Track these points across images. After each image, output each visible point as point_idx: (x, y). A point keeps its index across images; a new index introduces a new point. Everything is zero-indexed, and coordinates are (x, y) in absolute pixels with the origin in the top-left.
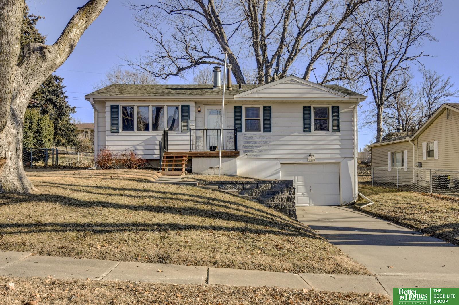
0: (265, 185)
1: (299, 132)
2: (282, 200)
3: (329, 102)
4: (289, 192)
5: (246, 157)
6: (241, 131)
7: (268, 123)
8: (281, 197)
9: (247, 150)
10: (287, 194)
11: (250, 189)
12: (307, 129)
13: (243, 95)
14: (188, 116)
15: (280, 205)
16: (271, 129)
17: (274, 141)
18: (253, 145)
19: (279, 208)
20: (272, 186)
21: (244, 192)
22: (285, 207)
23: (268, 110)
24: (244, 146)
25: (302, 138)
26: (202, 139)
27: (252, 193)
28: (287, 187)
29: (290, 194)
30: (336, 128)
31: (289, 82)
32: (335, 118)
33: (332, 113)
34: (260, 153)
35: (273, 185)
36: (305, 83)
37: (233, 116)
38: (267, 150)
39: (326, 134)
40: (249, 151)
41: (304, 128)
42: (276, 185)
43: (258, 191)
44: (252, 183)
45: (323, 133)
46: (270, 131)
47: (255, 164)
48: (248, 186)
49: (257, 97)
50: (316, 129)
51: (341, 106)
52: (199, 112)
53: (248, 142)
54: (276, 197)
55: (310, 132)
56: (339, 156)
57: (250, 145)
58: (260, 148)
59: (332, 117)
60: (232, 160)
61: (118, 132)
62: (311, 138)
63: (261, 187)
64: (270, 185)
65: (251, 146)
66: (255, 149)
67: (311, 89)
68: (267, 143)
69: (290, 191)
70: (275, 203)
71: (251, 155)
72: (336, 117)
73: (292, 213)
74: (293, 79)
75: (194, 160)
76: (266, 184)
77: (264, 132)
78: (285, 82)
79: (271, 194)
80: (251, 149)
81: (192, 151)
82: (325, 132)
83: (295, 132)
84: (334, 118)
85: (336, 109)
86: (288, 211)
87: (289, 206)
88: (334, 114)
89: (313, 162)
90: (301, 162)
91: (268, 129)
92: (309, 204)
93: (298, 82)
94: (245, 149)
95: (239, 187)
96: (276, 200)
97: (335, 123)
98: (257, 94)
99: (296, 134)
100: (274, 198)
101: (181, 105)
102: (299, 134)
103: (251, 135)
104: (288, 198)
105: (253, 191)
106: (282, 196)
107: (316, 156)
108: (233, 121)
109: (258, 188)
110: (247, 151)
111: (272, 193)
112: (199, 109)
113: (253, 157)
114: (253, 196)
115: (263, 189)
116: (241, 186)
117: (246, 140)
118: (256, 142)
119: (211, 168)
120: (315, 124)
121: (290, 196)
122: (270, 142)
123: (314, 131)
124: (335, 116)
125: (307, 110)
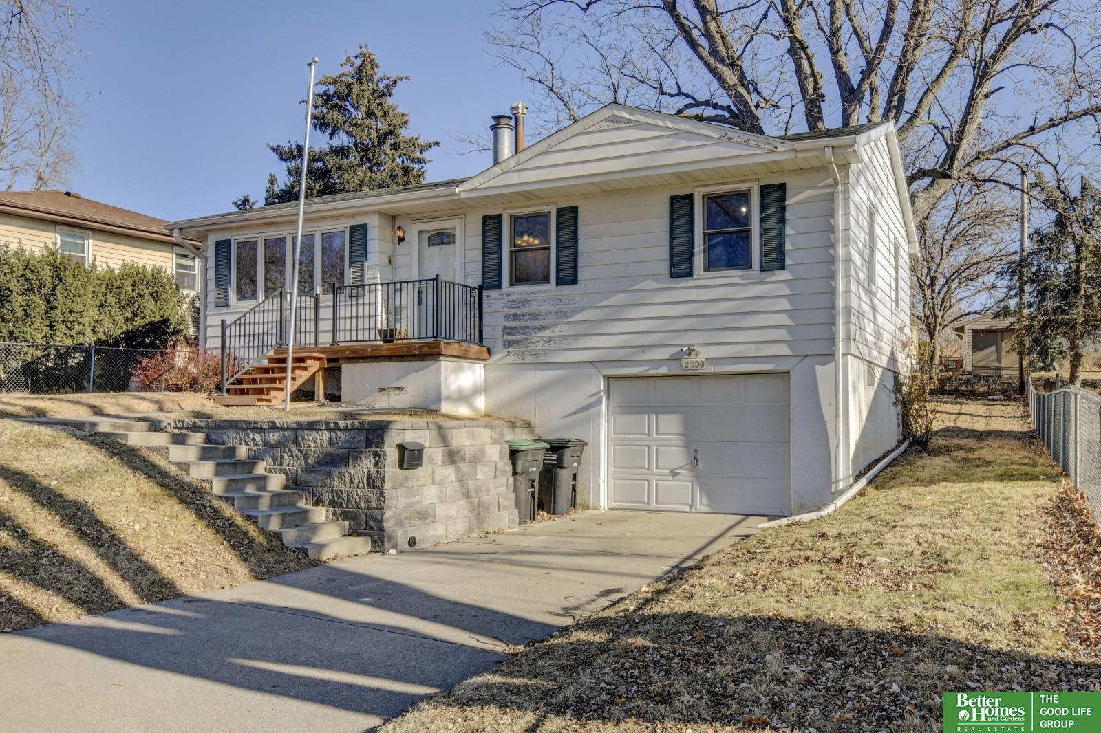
0: (314, 433)
1: (656, 277)
2: (351, 482)
3: (748, 173)
4: (374, 458)
5: (510, 359)
6: (498, 286)
7: (567, 256)
8: (350, 474)
9: (514, 338)
10: (367, 464)
11: (279, 444)
12: (680, 267)
13: (482, 181)
14: (365, 254)
15: (345, 496)
16: (576, 276)
17: (584, 308)
18: (530, 323)
19: (341, 505)
20: (330, 438)
21: (264, 452)
22: (358, 506)
23: (569, 217)
24: (505, 328)
25: (666, 296)
26: (404, 313)
27: (282, 457)
28: (369, 443)
29: (376, 465)
30: (773, 255)
31: (605, 125)
32: (773, 224)
33: (762, 209)
34: (546, 346)
35: (334, 435)
36: (650, 121)
37: (480, 245)
38: (564, 337)
39: (741, 277)
40: (517, 342)
41: (672, 263)
42: (342, 435)
43: (294, 448)
44: (282, 429)
45: (735, 275)
46: (574, 281)
47: (537, 377)
48: (274, 437)
49: (516, 181)
50: (708, 267)
51: (791, 183)
52: (401, 239)
53: (516, 317)
54: (336, 472)
55: (689, 274)
56: (784, 350)
57: (522, 324)
58: (547, 333)
59: (762, 220)
60: (430, 368)
61: (228, 305)
62: (693, 295)
63: (303, 439)
64: (325, 435)
65: (525, 328)
66: (534, 336)
67: (668, 136)
68: (566, 317)
69: (376, 454)
70: (332, 492)
71: (523, 354)
72: (774, 220)
73: (372, 524)
74: (616, 113)
75: (348, 370)
76: (318, 430)
77: (558, 284)
78: (594, 128)
79: (327, 464)
80: (523, 337)
81: (341, 344)
82: (740, 272)
83: (644, 277)
84: (766, 226)
85: (775, 195)
86: (363, 516)
87: (368, 501)
88: (769, 212)
89: (700, 371)
90: (664, 370)
91: (568, 275)
92: (691, 506)
93: (630, 121)
94: (509, 338)
95: (254, 439)
96: (336, 482)
97: (772, 237)
98: (516, 174)
99: (650, 284)
100: (330, 475)
101: (348, 225)
102: (655, 285)
103: (524, 297)
104: (369, 476)
105: (284, 452)
106: (353, 471)
107: (703, 353)
108: (480, 258)
109: (296, 442)
110: (513, 342)
111: (333, 461)
112: (400, 234)
113: (529, 359)
114: (285, 466)
115: (309, 446)
116: (258, 437)
117: (512, 311)
118: (535, 316)
119: (383, 389)
120: (708, 250)
121: (373, 470)
122: (575, 312)
123: (705, 270)
124: (769, 217)
125: (680, 205)
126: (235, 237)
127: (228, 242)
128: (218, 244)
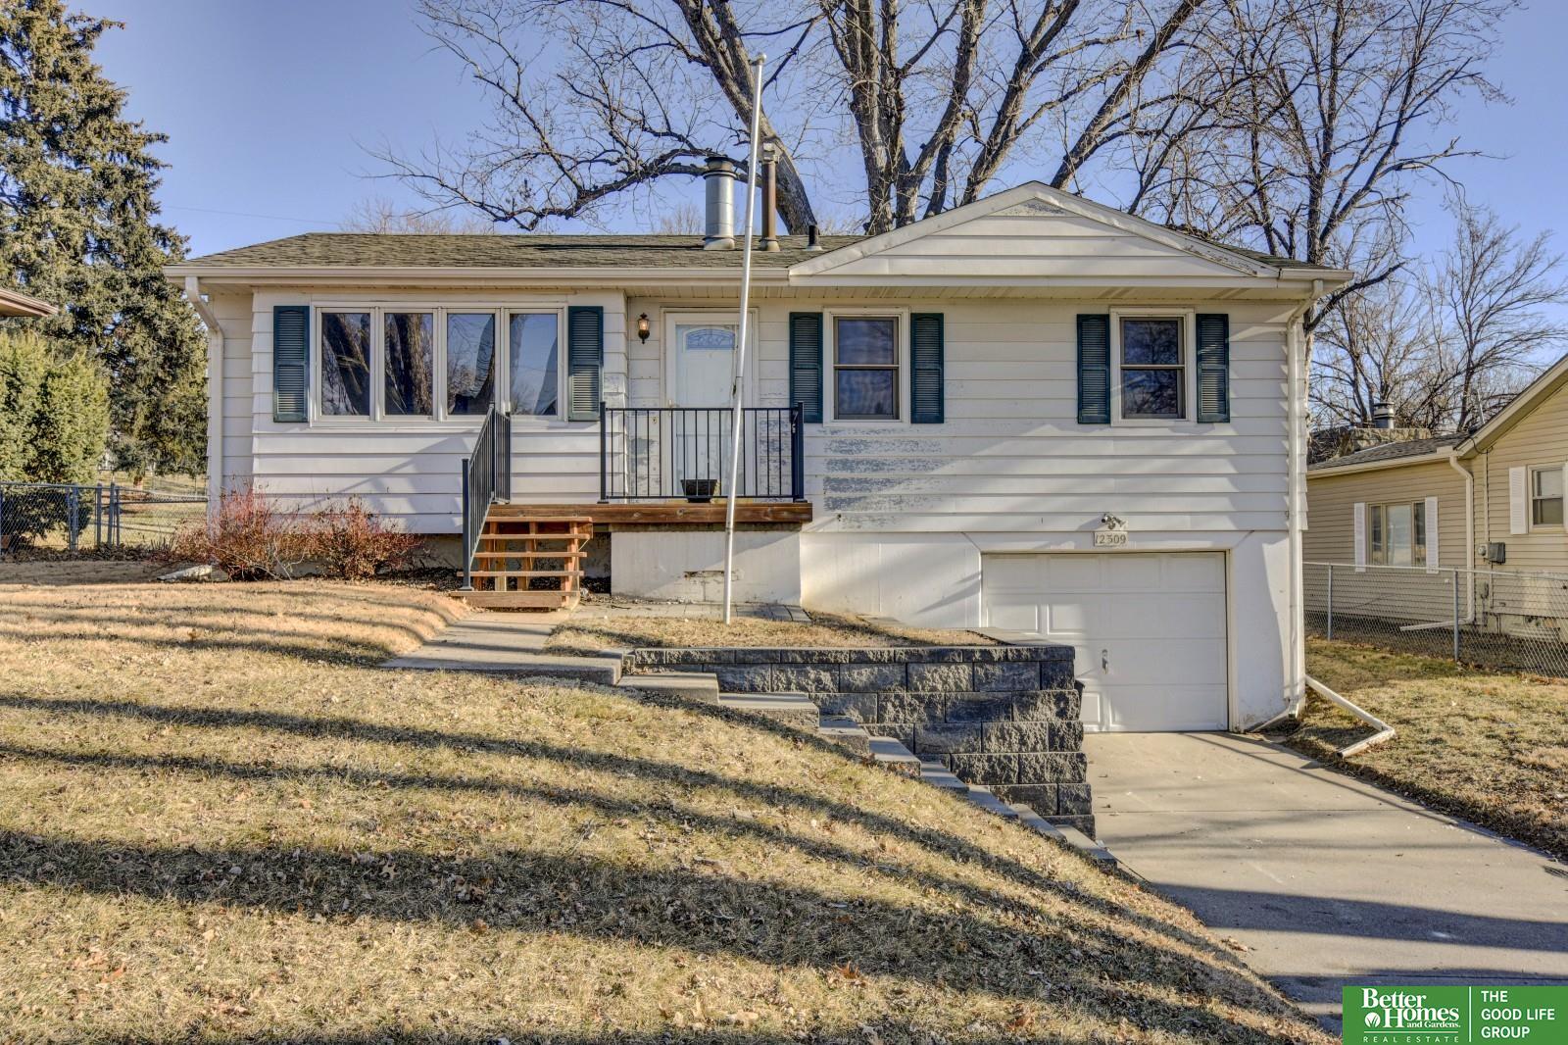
0: (944, 669)
1: (1056, 421)
2: (1022, 742)
3: (1183, 298)
4: (1057, 704)
5: (837, 526)
6: (817, 419)
7: (928, 383)
8: (1019, 730)
9: (843, 495)
10: (1045, 713)
11: (873, 687)
12: (1092, 407)
13: (829, 264)
14: (599, 352)
15: (1015, 765)
16: (941, 412)
17: (954, 458)
18: (869, 475)
19: (1008, 780)
20: (974, 675)
21: (844, 703)
22: (1040, 779)
23: (930, 328)
24: (828, 480)
25: (1072, 448)
26: (654, 449)
27: (882, 709)
28: (1045, 681)
29: (1061, 714)
30: (1213, 403)
31: (1024, 211)
32: (1212, 364)
33: (1200, 344)
34: (896, 509)
35: (981, 672)
36: (1089, 214)
37: (785, 354)
38: (925, 498)
39: (1172, 428)
40: (849, 502)
41: (1081, 406)
42: (997, 671)
43: (907, 697)
44: (879, 662)
45: (1162, 426)
46: (939, 418)
47: (878, 554)
48: (862, 676)
49: (886, 271)
50: (1133, 410)
51: (1235, 315)
52: (644, 335)
53: (845, 465)
54: (992, 728)
55: (1107, 420)
56: (1226, 524)
57: (856, 475)
58: (897, 490)
59: (1199, 358)
60: (780, 542)
61: (305, 421)
62: (1110, 448)
63: (922, 678)
64: (964, 671)
65: (860, 481)
66: (875, 494)
67: (1113, 238)
68: (926, 468)
69: (1061, 698)
70: (989, 759)
71: (857, 519)
72: (1214, 359)
73: (1069, 805)
74: (1040, 196)
75: (621, 542)
76: (948, 664)
77: (914, 421)
78: (1007, 212)
79: (971, 716)
80: (858, 494)
81: (612, 502)
82: (1171, 422)
83: (1042, 420)
84: (1205, 366)
85: (1214, 328)
86: (1051, 794)
87: (1057, 770)
88: (1207, 350)
89: (1119, 547)
90: (1069, 546)
91: (930, 409)
92: (1101, 724)
93: (1059, 210)
94: (835, 495)
95: (818, 681)
96: (993, 745)
97: (1212, 383)
98: (886, 261)
99: (1048, 430)
100: (982, 734)
101: (566, 306)
102: (1056, 432)
103: (859, 436)
104: (1053, 732)
105: (887, 699)
106: (1024, 726)
107: (1131, 524)
108: (786, 375)
109: (906, 683)
110: (843, 501)
111: (978, 712)
112: (644, 326)
113: (868, 526)
114: (887, 724)
115: (934, 689)
116: (826, 677)
117: (840, 456)
118: (877, 466)
119: (692, 574)
120: (1128, 391)
121: (1058, 722)
122: (939, 463)
123: (1124, 417)
124: (1209, 355)
125: (1091, 328)
126: (319, 305)
127: (304, 311)
128: (280, 312)
